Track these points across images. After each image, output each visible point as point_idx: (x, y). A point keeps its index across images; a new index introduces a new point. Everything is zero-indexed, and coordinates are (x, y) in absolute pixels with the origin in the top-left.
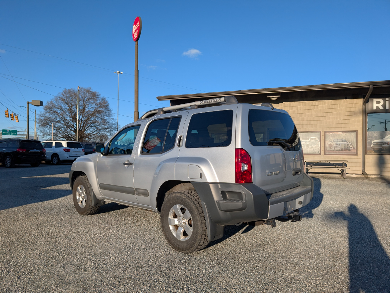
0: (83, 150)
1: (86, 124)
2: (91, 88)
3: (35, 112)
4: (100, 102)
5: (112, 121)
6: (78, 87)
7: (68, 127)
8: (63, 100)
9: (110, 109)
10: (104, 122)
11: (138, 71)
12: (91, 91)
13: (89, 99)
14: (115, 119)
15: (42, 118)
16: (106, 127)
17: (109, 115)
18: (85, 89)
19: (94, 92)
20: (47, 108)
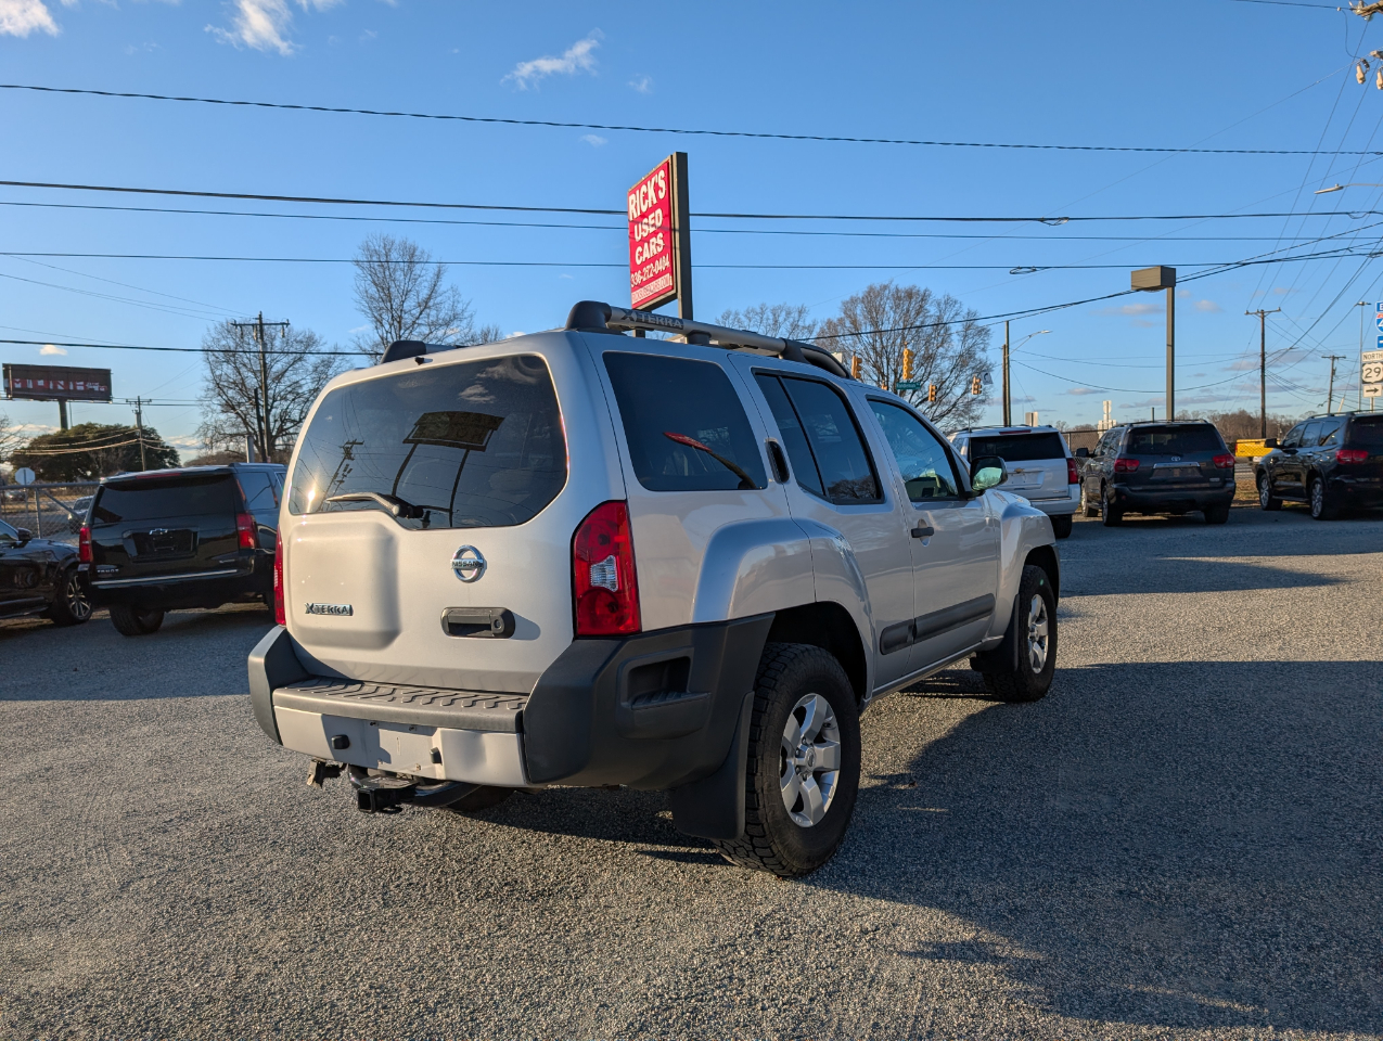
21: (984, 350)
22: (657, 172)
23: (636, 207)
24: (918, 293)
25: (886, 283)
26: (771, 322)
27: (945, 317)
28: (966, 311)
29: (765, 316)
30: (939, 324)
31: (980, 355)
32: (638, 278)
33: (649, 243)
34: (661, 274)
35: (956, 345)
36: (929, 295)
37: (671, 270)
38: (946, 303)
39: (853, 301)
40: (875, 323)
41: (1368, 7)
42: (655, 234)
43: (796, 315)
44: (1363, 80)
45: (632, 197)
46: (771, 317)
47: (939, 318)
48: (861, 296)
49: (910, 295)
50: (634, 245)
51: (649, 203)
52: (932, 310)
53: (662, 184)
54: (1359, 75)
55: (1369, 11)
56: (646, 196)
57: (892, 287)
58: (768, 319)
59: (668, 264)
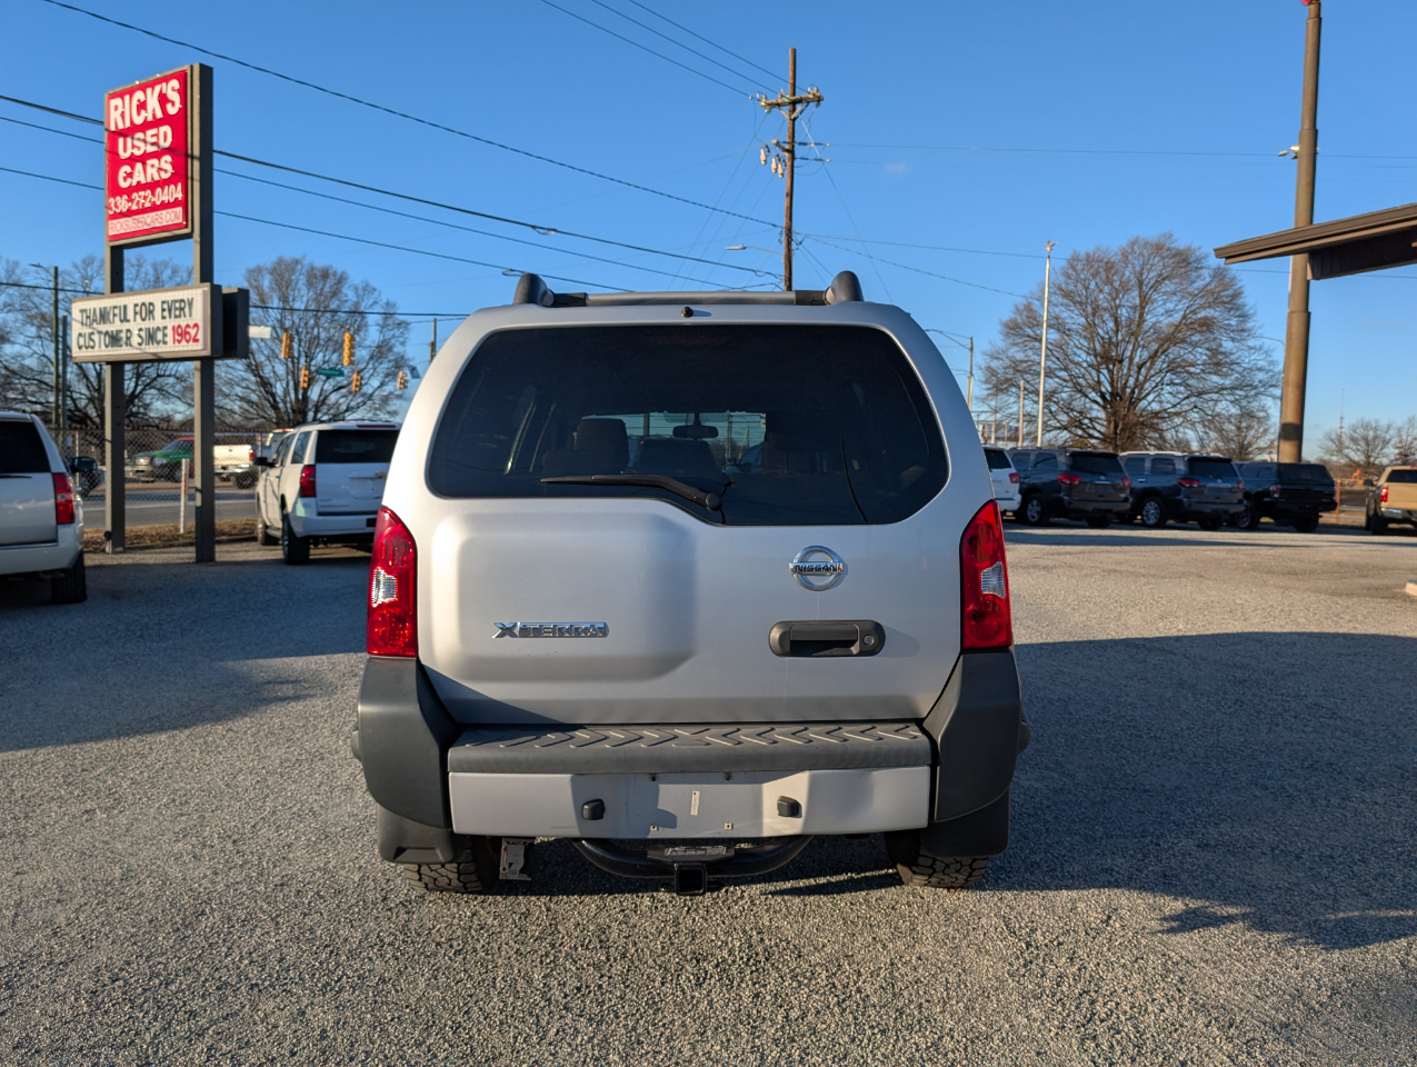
0: (1011, 476)
1: (1145, 377)
2: (1171, 235)
3: (969, 346)
4: (1207, 285)
5: (1253, 357)
6: (1049, 242)
7: (1079, 389)
8: (1067, 295)
9: (1247, 308)
10: (1218, 363)
11: (1316, 132)
12: (1169, 249)
13: (1161, 279)
14: (1266, 347)
15: (995, 364)
16: (1227, 382)
17: (1241, 333)
18: (1146, 244)
19: (1182, 248)
20: (1011, 329)
21: (403, 344)
22: (166, 79)
23: (123, 115)
24: (335, 274)
25: (298, 257)
26: (151, 278)
27: (363, 304)
28: (384, 301)
29: (143, 270)
30: (356, 312)
31: (398, 349)
32: (122, 203)
33: (144, 164)
34: (165, 206)
35: (373, 336)
36: (346, 279)
37: (184, 203)
38: (364, 289)
39: (259, 270)
40: (284, 299)
41: (770, 102)
42: (158, 155)
43: (185, 275)
44: (765, 161)
45: (117, 101)
46: (151, 271)
47: (357, 304)
48: (269, 266)
49: (325, 274)
50: (115, 162)
51: (148, 115)
52: (349, 294)
53: (174, 97)
54: (763, 157)
55: (769, 105)
56: (142, 106)
57: (306, 262)
58: (147, 274)
59: (180, 196)
